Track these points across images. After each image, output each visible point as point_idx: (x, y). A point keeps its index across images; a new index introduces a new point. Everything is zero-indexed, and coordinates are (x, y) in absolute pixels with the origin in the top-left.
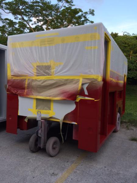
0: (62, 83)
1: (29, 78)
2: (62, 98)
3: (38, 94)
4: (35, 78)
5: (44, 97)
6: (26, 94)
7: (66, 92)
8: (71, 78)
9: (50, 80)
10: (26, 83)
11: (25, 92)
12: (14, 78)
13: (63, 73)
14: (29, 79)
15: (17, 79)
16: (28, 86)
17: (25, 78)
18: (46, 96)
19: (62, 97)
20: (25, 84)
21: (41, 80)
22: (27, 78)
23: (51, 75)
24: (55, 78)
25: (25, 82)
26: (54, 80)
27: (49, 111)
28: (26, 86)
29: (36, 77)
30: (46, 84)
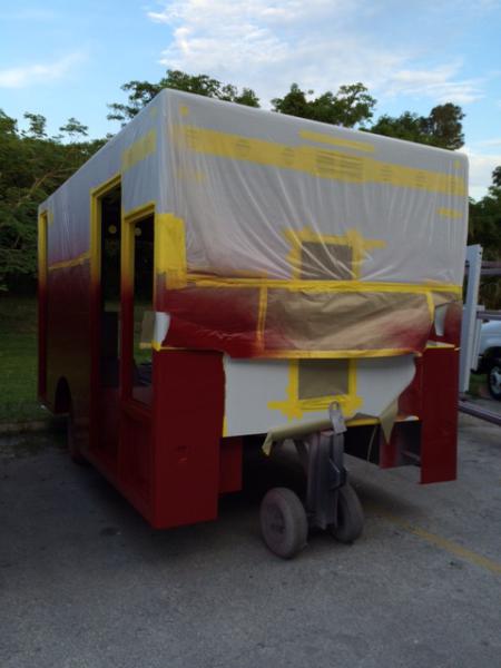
0: (384, 306)
1: (272, 286)
2: (402, 350)
3: (311, 342)
4: (295, 285)
5: (340, 352)
6: (266, 348)
7: (404, 332)
8: (406, 290)
9: (349, 294)
10: (263, 304)
11: (259, 337)
12: (202, 283)
13: (385, 274)
14: (270, 291)
15: (221, 288)
16: (268, 317)
17: (256, 285)
18: (348, 349)
19: (399, 347)
20: (258, 308)
21: (318, 295)
22: (264, 285)
23: (350, 278)
24: (363, 290)
25: (258, 300)
26: (359, 294)
27: (345, 396)
28: (262, 314)
29: (300, 281)
30: (340, 307)
